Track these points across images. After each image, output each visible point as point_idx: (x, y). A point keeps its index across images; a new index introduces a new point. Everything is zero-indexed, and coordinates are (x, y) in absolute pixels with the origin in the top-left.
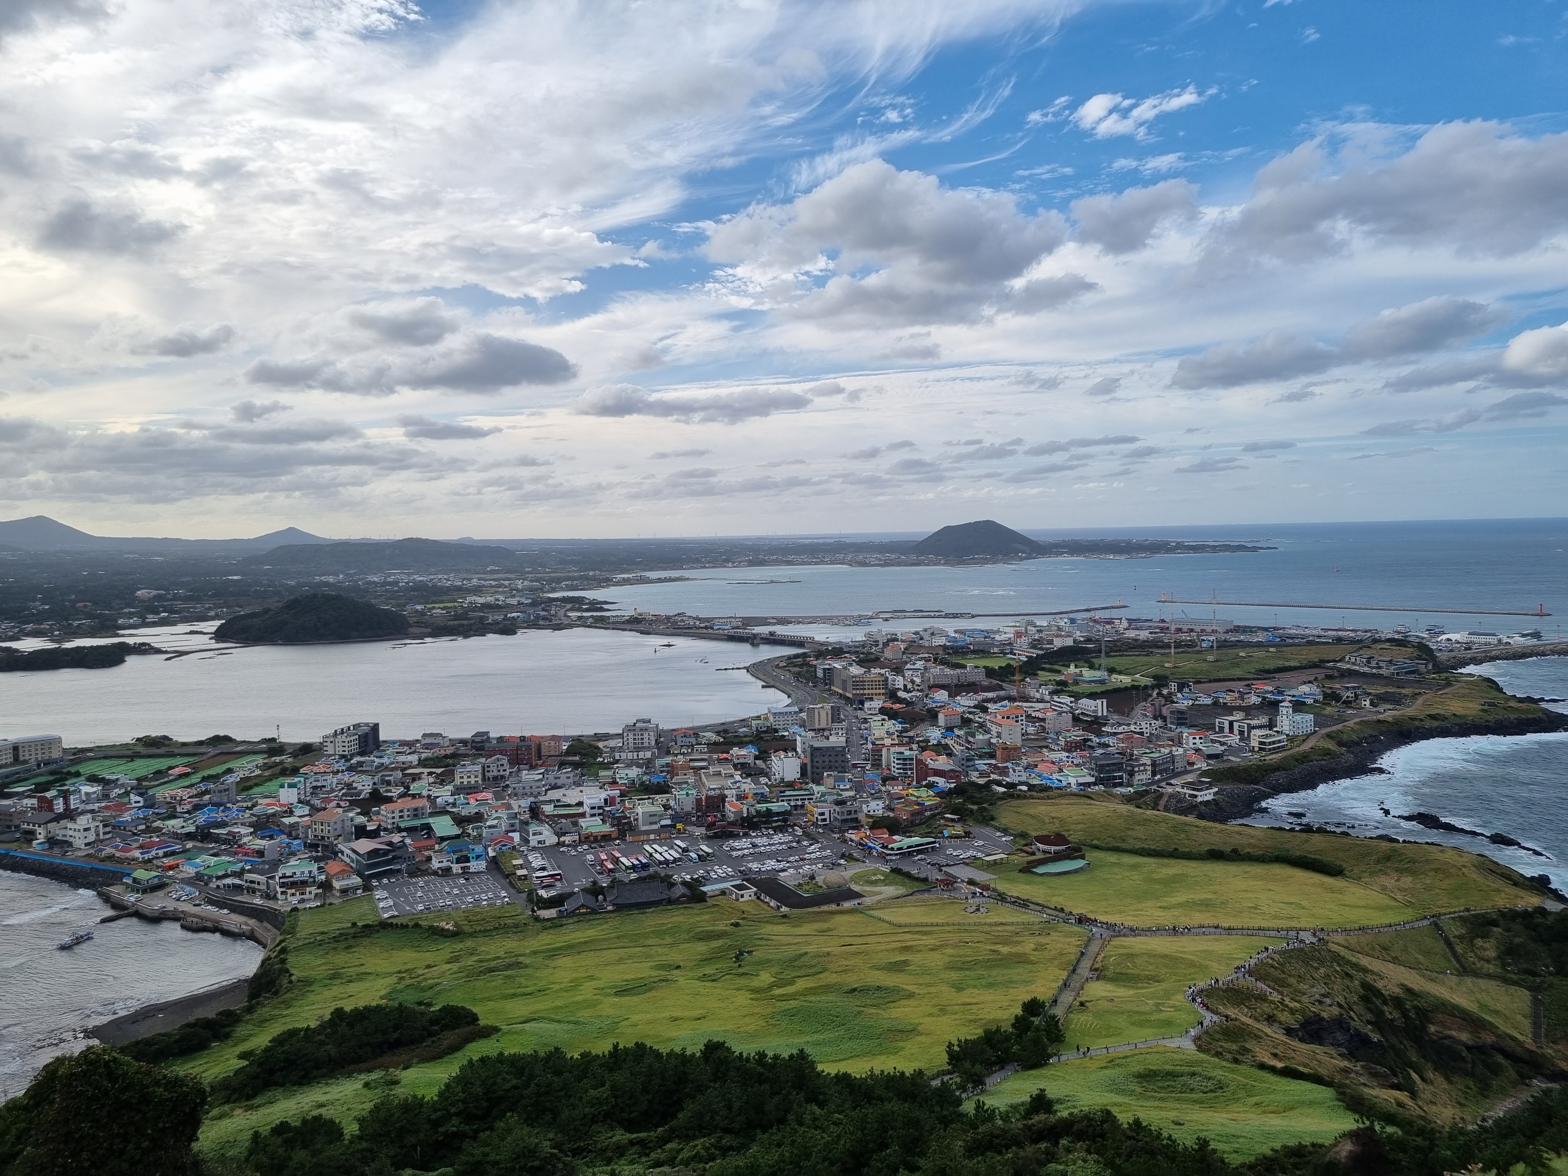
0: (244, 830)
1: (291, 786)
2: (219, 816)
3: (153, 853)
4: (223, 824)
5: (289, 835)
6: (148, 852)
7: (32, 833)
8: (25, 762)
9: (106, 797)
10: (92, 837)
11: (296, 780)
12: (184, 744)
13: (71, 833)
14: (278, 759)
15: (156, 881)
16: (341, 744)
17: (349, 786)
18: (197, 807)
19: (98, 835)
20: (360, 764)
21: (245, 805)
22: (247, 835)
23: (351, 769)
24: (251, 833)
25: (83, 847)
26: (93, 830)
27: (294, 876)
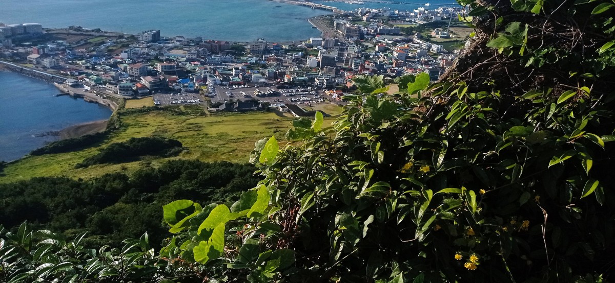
0: (108, 68)
1: (125, 52)
2: (98, 61)
4: (99, 64)
6: (72, 72)
8: (28, 33)
9: (58, 50)
10: (53, 65)
11: (127, 50)
12: (87, 31)
13: (45, 62)
14: (122, 40)
16: (145, 37)
17: (147, 54)
18: (91, 57)
20: (152, 45)
21: (108, 57)
23: (148, 47)
27: (124, 87)
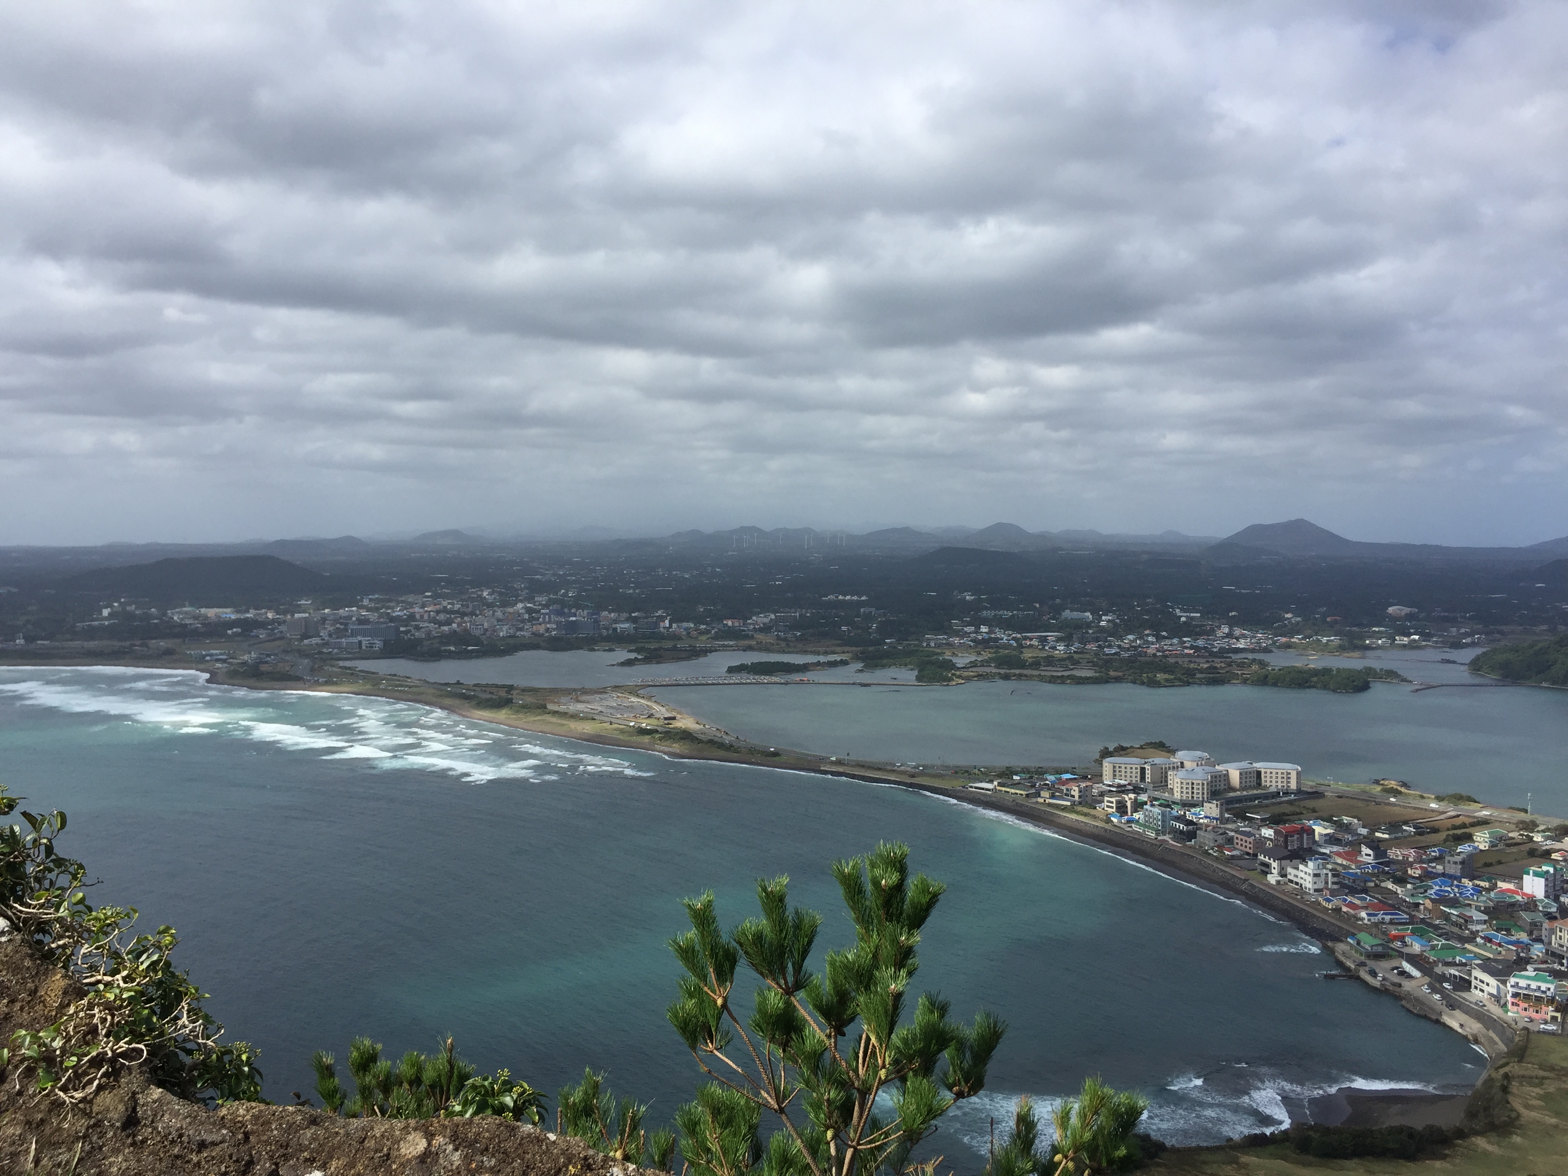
0: (1477, 916)
1: (1536, 874)
2: (1452, 891)
3: (1380, 917)
4: (1454, 903)
5: (1530, 934)
6: (1376, 915)
7: (1268, 866)
8: (1266, 787)
9: (1338, 841)
10: (1321, 885)
11: (1545, 868)
13: (1302, 875)
14: (1527, 835)
15: (1380, 949)
18: (1428, 875)
19: (1327, 883)
21: (1482, 884)
22: (1479, 922)
24: (1485, 922)
25: (1312, 892)
26: (1323, 877)
27: (1528, 987)
